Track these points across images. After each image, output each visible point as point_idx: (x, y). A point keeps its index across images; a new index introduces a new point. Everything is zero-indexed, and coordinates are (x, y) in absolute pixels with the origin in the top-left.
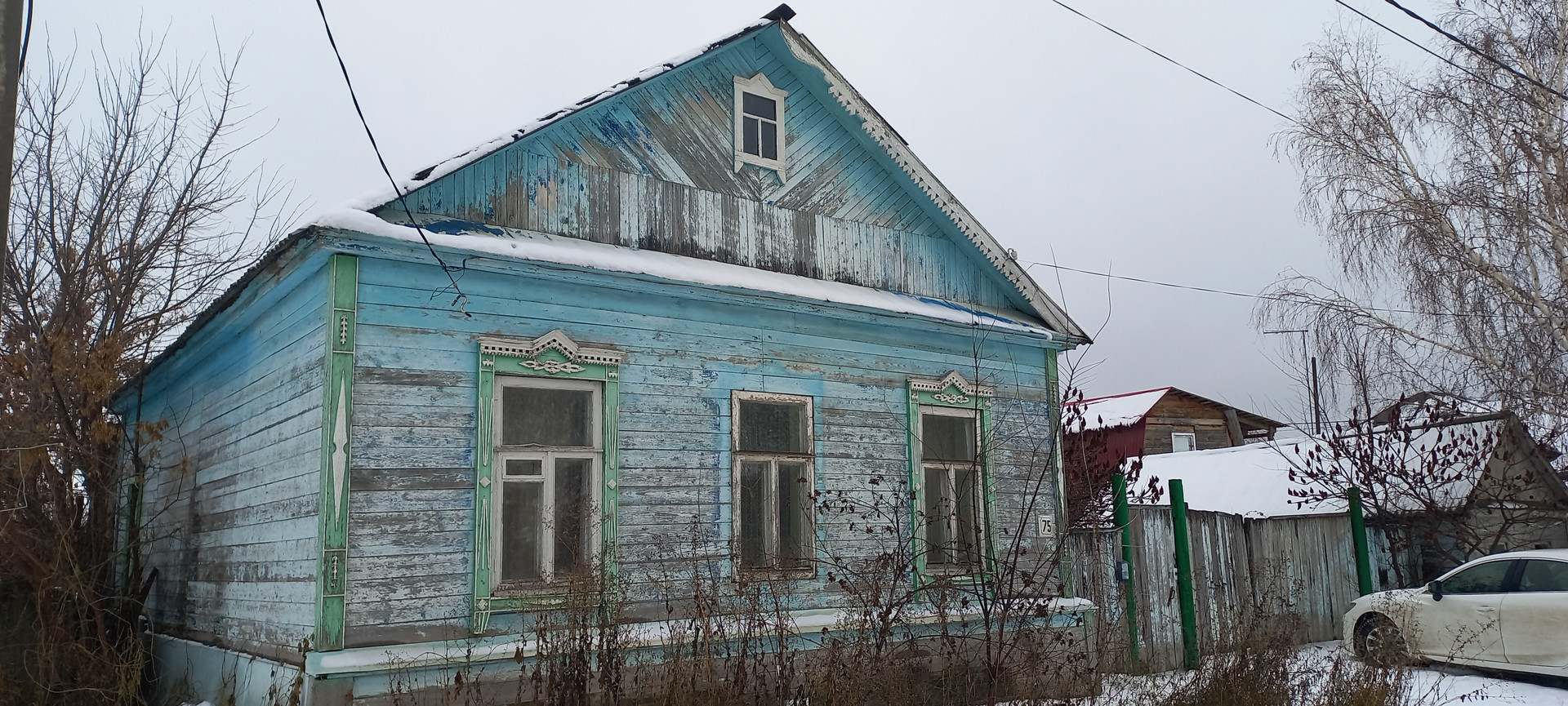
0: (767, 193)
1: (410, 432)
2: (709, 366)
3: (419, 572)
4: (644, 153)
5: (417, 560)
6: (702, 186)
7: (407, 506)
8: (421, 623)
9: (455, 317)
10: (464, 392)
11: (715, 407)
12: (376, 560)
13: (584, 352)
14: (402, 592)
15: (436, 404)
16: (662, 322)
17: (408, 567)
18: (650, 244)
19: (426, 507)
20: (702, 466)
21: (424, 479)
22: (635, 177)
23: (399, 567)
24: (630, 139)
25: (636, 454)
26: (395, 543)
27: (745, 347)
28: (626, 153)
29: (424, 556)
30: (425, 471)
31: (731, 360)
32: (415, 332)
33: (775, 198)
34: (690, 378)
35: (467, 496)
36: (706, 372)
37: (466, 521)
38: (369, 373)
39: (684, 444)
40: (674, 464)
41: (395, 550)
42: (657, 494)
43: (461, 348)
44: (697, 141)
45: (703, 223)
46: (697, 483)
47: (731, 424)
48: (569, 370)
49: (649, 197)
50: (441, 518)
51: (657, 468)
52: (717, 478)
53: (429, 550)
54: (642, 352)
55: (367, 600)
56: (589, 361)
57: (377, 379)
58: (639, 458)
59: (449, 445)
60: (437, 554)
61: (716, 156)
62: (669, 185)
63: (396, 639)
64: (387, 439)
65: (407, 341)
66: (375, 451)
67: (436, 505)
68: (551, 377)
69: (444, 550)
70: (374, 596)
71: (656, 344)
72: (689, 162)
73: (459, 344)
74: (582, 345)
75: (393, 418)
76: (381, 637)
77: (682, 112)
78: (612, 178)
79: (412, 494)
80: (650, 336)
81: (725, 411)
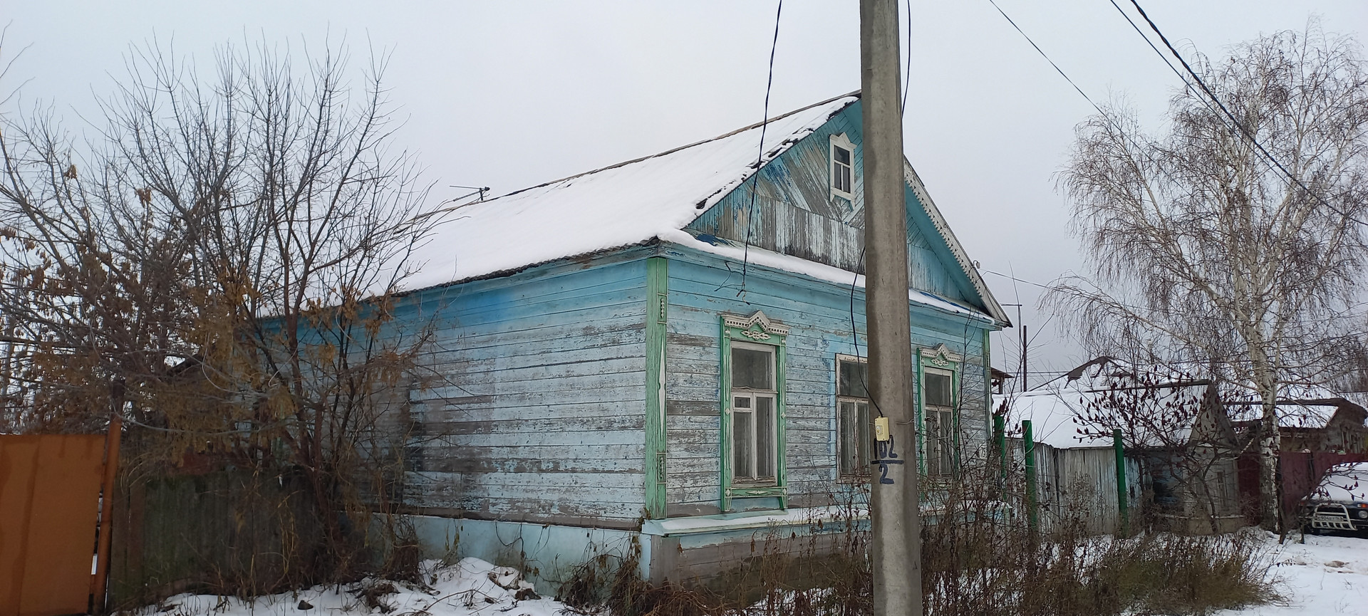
0: (844, 216)
1: (691, 377)
2: (826, 337)
3: (697, 470)
4: (787, 188)
5: (695, 461)
6: (814, 212)
7: (690, 426)
8: (698, 503)
9: (710, 301)
10: (714, 350)
11: (828, 365)
12: (678, 461)
13: (773, 326)
14: (690, 482)
15: (703, 358)
16: (804, 306)
17: (692, 466)
18: (790, 251)
19: (698, 427)
20: (822, 405)
21: (697, 408)
22: (782, 203)
23: (688, 466)
24: (780, 178)
25: (792, 395)
26: (686, 450)
27: (842, 324)
28: (778, 187)
29: (699, 459)
30: (698, 403)
31: (835, 333)
32: (692, 310)
33: (848, 220)
34: (816, 345)
35: (717, 420)
36: (824, 341)
37: (717, 437)
38: (672, 337)
39: (814, 390)
40: (809, 403)
41: (685, 454)
42: (802, 423)
43: (712, 321)
44: (812, 180)
45: (814, 236)
46: (820, 416)
47: (836, 376)
48: (764, 338)
49: (790, 217)
50: (706, 435)
51: (802, 405)
52: (829, 413)
53: (701, 455)
54: (794, 326)
55: (674, 487)
56: (773, 332)
57: (676, 341)
58: (793, 398)
59: (709, 386)
60: (704, 458)
61: (820, 190)
62: (799, 209)
63: (687, 513)
64: (681, 381)
65: (688, 316)
66: (675, 389)
67: (704, 426)
68: (754, 342)
69: (708, 455)
70: (677, 484)
71: (801, 321)
72: (808, 195)
73: (712, 319)
74: (771, 321)
75: (683, 367)
76: (681, 512)
77: (804, 159)
78: (772, 205)
79: (693, 418)
80: (798, 315)
81: (832, 368)
